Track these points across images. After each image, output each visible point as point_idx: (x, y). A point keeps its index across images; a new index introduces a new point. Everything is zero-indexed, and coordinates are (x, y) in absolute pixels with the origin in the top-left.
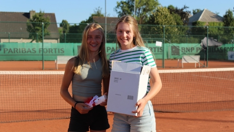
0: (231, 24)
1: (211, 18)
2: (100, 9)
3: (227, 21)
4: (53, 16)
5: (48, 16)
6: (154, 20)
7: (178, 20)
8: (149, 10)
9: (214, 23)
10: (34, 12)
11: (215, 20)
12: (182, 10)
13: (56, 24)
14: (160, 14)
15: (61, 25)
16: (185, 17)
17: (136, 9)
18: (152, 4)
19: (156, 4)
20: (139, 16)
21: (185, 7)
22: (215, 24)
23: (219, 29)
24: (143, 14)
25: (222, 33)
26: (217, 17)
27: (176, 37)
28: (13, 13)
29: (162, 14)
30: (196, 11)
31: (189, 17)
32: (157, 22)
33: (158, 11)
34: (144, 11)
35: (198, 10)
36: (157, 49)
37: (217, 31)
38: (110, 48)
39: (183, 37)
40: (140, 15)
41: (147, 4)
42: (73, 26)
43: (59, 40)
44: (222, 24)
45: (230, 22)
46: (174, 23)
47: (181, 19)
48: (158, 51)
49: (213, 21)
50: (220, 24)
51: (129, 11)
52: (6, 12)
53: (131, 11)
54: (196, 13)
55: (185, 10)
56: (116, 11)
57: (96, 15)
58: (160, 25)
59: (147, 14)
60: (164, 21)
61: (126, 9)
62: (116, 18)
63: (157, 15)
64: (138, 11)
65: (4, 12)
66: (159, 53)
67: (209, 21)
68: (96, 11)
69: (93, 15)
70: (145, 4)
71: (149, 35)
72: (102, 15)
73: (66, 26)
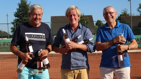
2: (126, 10)
4: (91, 17)
5: (87, 17)
13: (93, 22)
15: (96, 24)
28: (62, 16)
43: (96, 35)
56: (139, 11)
57: (123, 15)
62: (139, 16)
65: (56, 17)
68: (123, 12)
69: (121, 15)
72: (128, 15)
73: (100, 24)
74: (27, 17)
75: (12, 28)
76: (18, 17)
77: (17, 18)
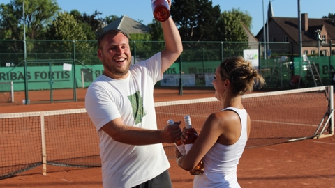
0: (161, 36)
1: (133, 29)
3: (155, 33)
6: (55, 32)
7: (88, 32)
8: (46, 17)
9: (137, 35)
11: (139, 31)
12: (93, 16)
14: (62, 23)
16: (97, 27)
17: (26, 16)
18: (50, 8)
19: (55, 8)
20: (30, 26)
21: (96, 13)
22: (139, 36)
23: (145, 43)
24: (35, 23)
25: (149, 48)
26: (142, 27)
27: (87, 56)
29: (65, 24)
30: (111, 18)
31: (103, 27)
32: (59, 34)
33: (59, 18)
34: (37, 18)
35: (113, 16)
36: (60, 74)
37: (141, 46)
39: (96, 55)
40: (32, 24)
41: (41, 7)
44: (148, 36)
45: (160, 33)
46: (84, 36)
47: (92, 29)
48: (62, 77)
49: (136, 33)
50: (145, 37)
51: (15, 19)
53: (18, 18)
54: (111, 21)
55: (96, 18)
58: (63, 40)
59: (42, 22)
60: (68, 33)
61: (10, 15)
63: (58, 25)
64: (27, 19)
66: (64, 79)
67: (130, 33)
70: (39, 9)
71: (47, 53)
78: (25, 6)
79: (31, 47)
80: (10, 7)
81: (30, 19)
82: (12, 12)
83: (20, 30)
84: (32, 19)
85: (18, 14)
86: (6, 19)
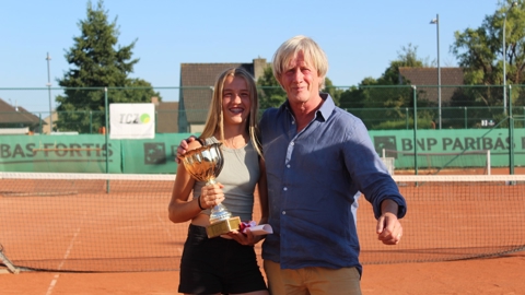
2: (413, 50)
10: (263, 61)
17: (507, 47)
20: (514, 63)
24: (522, 59)
28: (216, 64)
38: (451, 141)
40: (517, 59)
42: (347, 91)
51: (489, 52)
52: (201, 65)
53: (493, 50)
56: (456, 52)
57: (403, 64)
61: (481, 46)
62: (455, 69)
64: (510, 51)
65: (197, 64)
68: (405, 54)
69: (395, 66)
72: (419, 64)
74: (106, 64)
75: (59, 99)
76: (77, 64)
77: (73, 67)
78: (507, 30)
79: (514, 96)
80: (481, 32)
81: (514, 51)
82: (485, 41)
83: (497, 70)
84: (517, 52)
85: (495, 44)
86: (475, 54)
